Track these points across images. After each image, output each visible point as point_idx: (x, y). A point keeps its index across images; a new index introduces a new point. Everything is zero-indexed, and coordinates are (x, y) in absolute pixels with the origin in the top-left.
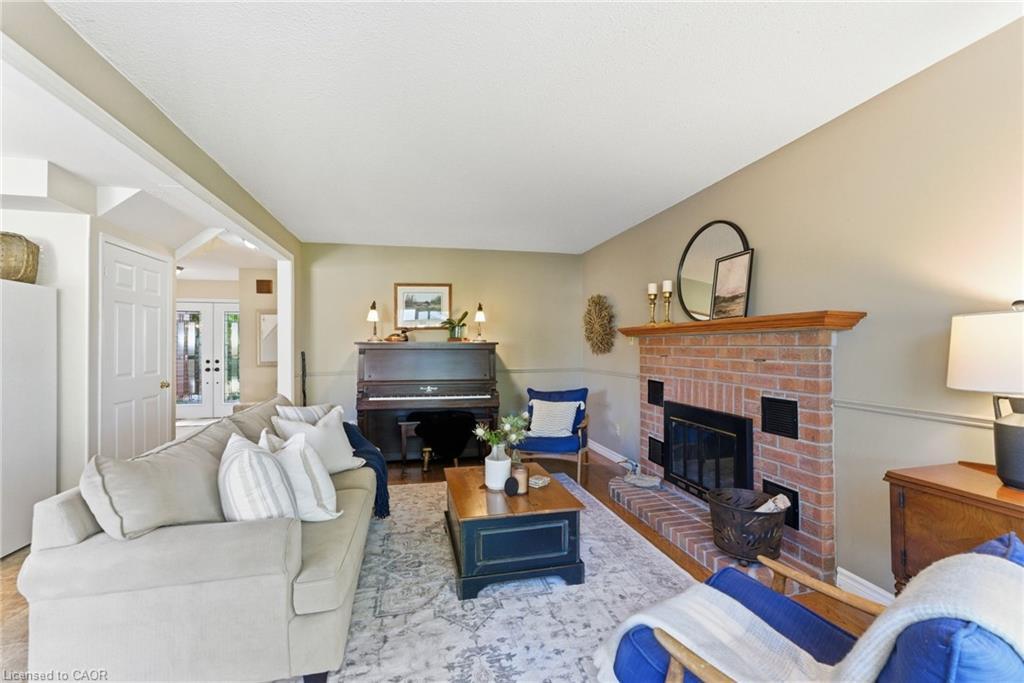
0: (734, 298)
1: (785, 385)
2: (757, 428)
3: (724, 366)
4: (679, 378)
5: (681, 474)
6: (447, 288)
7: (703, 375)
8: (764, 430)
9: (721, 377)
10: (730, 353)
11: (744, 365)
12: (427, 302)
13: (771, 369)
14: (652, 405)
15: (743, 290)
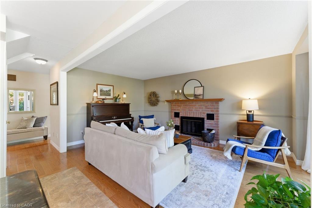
0: (200, 95)
1: (212, 111)
2: (205, 119)
3: (197, 108)
4: (184, 111)
5: (186, 131)
6: (112, 87)
7: (192, 110)
8: (207, 119)
9: (196, 110)
10: (199, 106)
11: (203, 108)
12: (107, 91)
13: (208, 108)
14: (175, 118)
15: (202, 94)
